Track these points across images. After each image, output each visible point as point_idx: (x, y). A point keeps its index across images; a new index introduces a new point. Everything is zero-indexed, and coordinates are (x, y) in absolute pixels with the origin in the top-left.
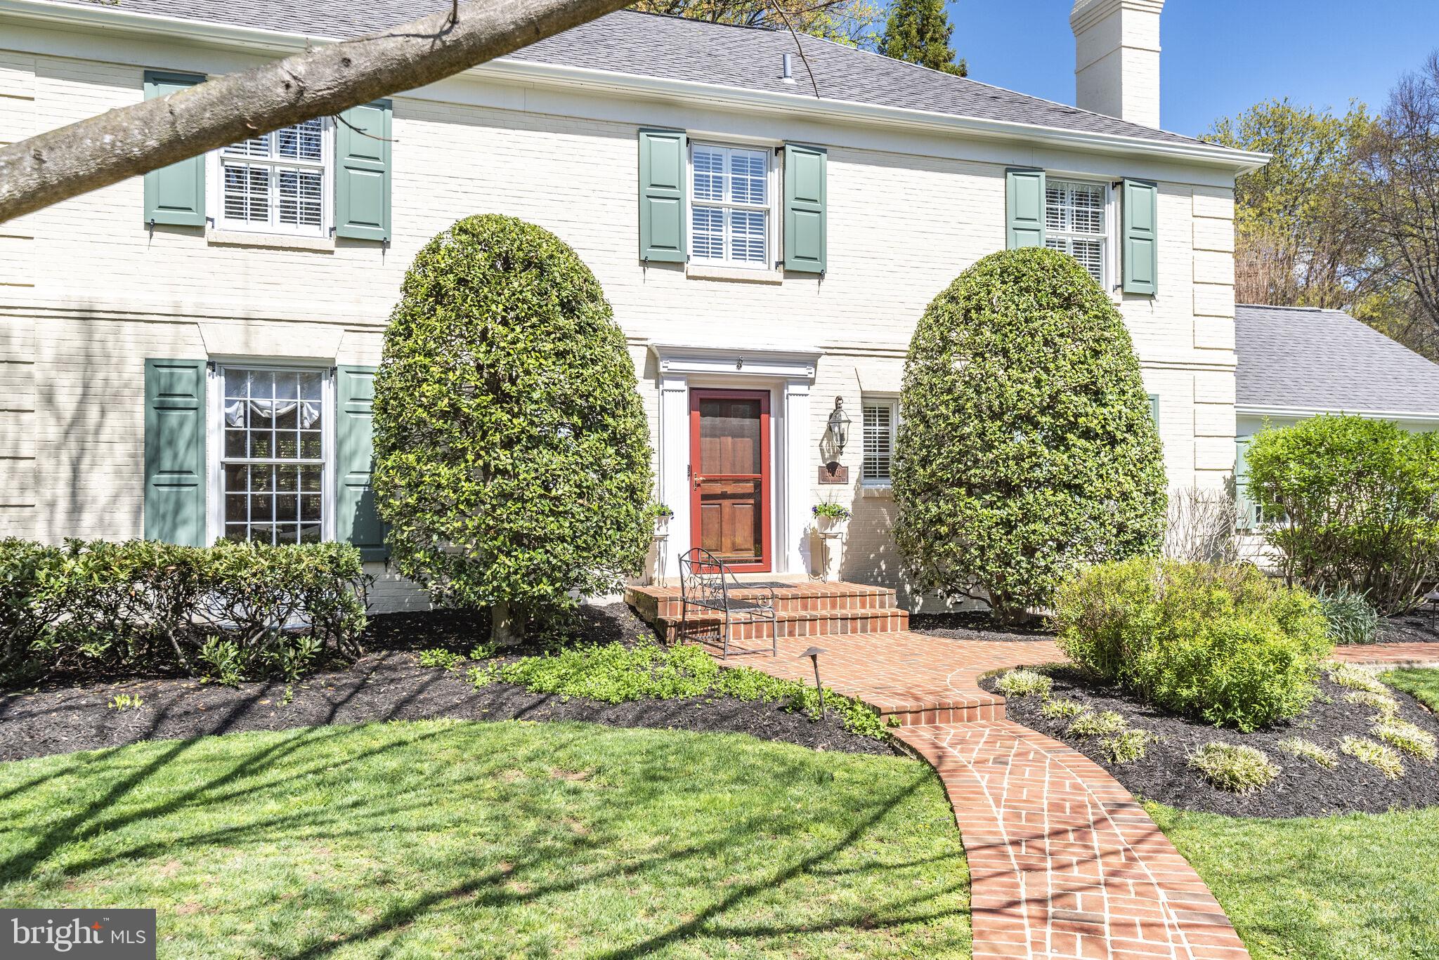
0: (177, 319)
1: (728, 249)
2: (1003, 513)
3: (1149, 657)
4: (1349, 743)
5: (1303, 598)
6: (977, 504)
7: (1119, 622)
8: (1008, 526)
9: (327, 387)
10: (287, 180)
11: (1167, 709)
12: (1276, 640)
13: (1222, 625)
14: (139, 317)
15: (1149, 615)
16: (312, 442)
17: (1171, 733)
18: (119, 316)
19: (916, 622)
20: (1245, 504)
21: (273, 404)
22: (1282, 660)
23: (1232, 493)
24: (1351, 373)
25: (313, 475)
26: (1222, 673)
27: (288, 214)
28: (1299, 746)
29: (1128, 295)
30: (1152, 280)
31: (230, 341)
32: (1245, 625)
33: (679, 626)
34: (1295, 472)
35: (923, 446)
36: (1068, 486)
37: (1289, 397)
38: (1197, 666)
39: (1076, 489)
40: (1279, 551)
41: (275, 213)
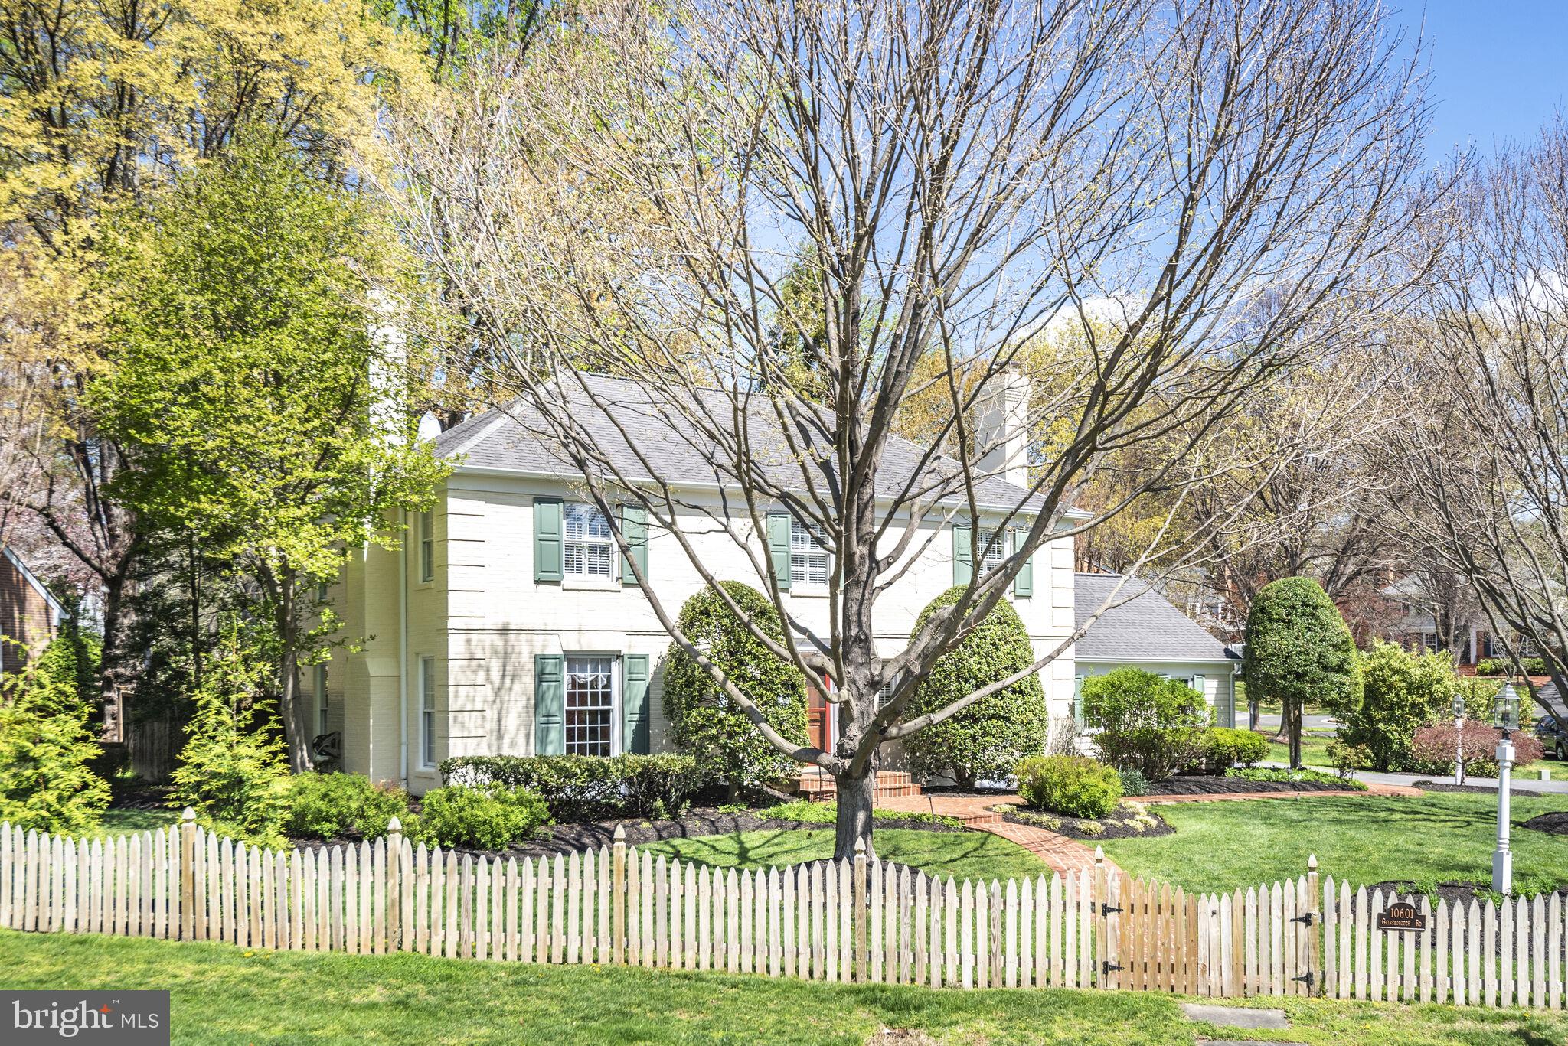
0: (546, 632)
1: (807, 577)
2: (971, 732)
3: (1057, 794)
4: (1127, 821)
5: (1112, 771)
6: (958, 726)
7: (1044, 781)
8: (974, 738)
9: (615, 667)
10: (592, 549)
11: (1063, 813)
12: (1103, 785)
13: (1083, 780)
14: (532, 632)
15: (1056, 778)
16: (607, 698)
17: (1067, 820)
18: (520, 632)
19: (924, 791)
20: (1079, 719)
21: (587, 676)
22: (1105, 792)
23: (1073, 713)
24: (1139, 629)
25: (606, 716)
26: (1085, 798)
27: (592, 569)
28: (1110, 821)
29: (1017, 597)
30: (1029, 588)
31: (573, 643)
32: (1092, 780)
33: (816, 794)
34: (1105, 704)
35: (926, 695)
36: (1003, 717)
37: (1103, 648)
38: (1076, 796)
39: (1007, 719)
40: (1098, 747)
41: (585, 568)
